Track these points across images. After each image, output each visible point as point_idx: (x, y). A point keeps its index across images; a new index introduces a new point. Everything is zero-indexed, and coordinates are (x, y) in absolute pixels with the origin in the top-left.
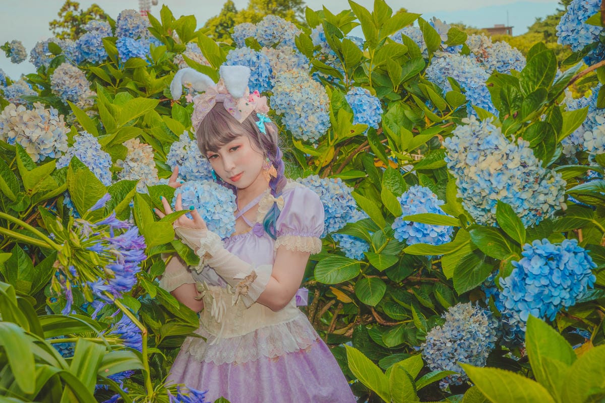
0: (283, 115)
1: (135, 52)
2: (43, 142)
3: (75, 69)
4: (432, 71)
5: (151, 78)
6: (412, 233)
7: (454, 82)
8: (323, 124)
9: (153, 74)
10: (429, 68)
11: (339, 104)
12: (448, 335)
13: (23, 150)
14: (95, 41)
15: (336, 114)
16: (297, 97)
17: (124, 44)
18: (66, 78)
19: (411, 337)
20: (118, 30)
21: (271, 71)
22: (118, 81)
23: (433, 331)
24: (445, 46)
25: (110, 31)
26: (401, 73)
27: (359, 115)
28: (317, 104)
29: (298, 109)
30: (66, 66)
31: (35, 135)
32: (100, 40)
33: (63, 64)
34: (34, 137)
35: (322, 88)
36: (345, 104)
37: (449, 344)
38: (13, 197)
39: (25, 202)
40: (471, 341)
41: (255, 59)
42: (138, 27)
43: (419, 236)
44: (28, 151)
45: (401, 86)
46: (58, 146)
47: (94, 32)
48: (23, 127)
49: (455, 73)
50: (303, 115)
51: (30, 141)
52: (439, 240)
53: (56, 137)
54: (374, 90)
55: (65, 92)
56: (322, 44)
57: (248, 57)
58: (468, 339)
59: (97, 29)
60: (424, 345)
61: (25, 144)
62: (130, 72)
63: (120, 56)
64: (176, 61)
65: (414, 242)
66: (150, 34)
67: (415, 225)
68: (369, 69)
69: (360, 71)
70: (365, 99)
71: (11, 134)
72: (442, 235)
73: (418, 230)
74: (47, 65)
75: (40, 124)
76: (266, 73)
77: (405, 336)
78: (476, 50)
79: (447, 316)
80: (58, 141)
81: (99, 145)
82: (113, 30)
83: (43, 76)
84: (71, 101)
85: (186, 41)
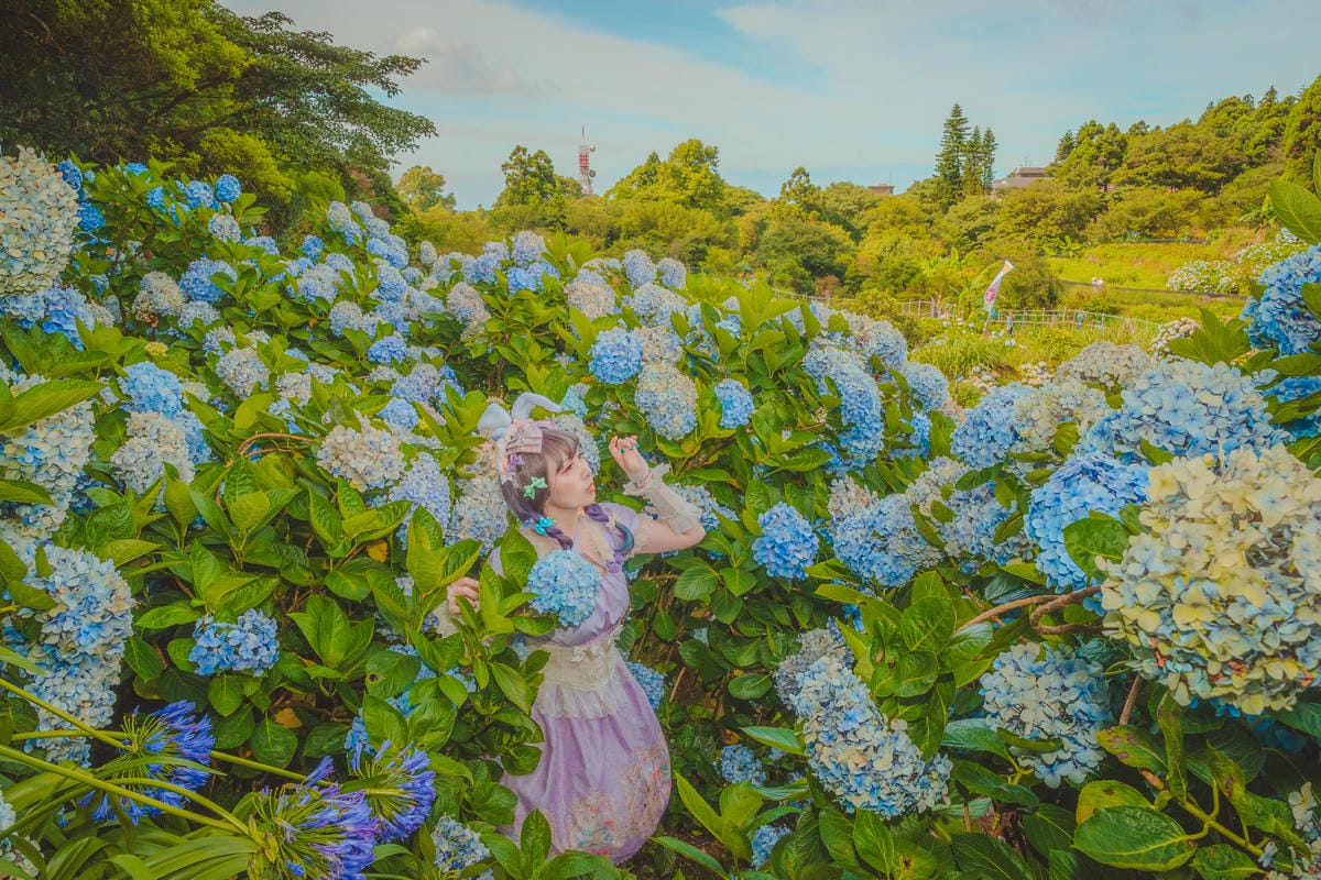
0: (647, 413)
1: (524, 284)
2: (370, 473)
3: (471, 289)
4: (811, 359)
5: (539, 307)
6: (772, 559)
7: (831, 383)
8: (689, 423)
9: (542, 305)
10: (808, 356)
11: (708, 402)
13: (347, 481)
14: (491, 262)
15: (703, 412)
16: (662, 397)
17: (515, 275)
18: (461, 298)
19: (764, 656)
20: (514, 252)
21: (641, 354)
22: (508, 310)
23: (788, 661)
24: (825, 333)
25: (506, 253)
26: (777, 361)
27: (729, 412)
28: (683, 403)
29: (663, 410)
30: (462, 285)
31: (361, 464)
32: (496, 261)
33: (460, 283)
34: (360, 468)
35: (692, 384)
36: (715, 399)
38: (331, 539)
39: (345, 546)
41: (625, 343)
42: (533, 250)
43: (780, 562)
44: (354, 482)
45: (776, 374)
46: (387, 476)
47: (491, 255)
48: (349, 456)
49: (833, 370)
50: (668, 416)
51: (356, 472)
52: (800, 567)
53: (387, 465)
54: (746, 381)
55: (460, 312)
56: (697, 325)
57: (618, 341)
59: (495, 250)
60: (777, 674)
61: (349, 475)
62: (521, 301)
63: (510, 288)
64: (566, 291)
65: (774, 568)
66: (544, 259)
67: (777, 550)
68: (744, 353)
69: (734, 355)
70: (736, 394)
71: (336, 464)
72: (804, 561)
73: (778, 556)
74: (447, 280)
75: (369, 453)
76: (637, 357)
77: (758, 654)
78: (856, 332)
79: (803, 639)
80: (389, 470)
81: (437, 472)
82: (510, 250)
83: (442, 292)
84: (465, 320)
85: (579, 265)
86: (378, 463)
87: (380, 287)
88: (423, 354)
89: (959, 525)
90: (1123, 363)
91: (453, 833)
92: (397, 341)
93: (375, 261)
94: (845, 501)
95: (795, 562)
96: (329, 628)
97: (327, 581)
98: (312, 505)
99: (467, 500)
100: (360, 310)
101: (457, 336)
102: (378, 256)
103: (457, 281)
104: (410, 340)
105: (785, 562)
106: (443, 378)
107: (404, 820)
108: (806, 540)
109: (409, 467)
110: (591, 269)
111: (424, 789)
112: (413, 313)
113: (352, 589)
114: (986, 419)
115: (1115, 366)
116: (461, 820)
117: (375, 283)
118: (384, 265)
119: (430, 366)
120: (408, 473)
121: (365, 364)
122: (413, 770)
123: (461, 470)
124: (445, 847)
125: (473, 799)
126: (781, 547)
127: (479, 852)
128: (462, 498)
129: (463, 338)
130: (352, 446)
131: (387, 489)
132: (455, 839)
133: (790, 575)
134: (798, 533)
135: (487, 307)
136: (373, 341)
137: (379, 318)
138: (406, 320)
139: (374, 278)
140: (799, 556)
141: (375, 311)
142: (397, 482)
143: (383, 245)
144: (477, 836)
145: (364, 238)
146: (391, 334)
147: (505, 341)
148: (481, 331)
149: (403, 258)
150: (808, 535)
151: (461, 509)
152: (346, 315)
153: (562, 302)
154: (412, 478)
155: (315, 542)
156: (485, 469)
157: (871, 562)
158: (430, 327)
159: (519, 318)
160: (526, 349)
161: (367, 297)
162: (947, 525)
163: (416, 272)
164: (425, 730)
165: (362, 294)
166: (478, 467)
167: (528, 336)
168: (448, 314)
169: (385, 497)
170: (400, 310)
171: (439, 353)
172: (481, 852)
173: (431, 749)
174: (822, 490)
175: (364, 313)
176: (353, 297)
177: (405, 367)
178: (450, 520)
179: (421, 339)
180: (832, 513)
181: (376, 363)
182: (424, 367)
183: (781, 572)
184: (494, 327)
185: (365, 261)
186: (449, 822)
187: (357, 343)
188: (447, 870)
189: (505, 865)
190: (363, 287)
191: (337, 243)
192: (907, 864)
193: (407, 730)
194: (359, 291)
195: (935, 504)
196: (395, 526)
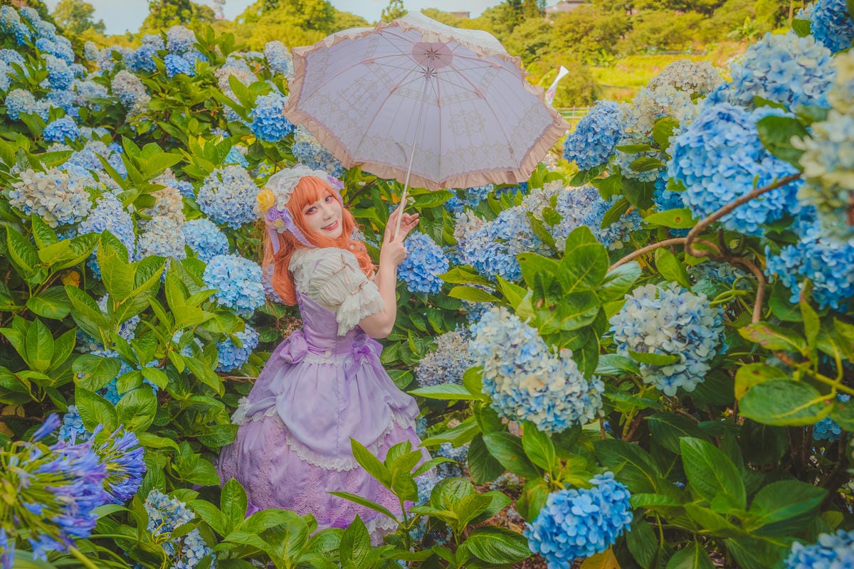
1: (181, 69)
2: (60, 211)
3: (133, 76)
5: (194, 89)
6: (412, 277)
9: (197, 86)
12: (440, 363)
13: (40, 219)
14: (149, 53)
16: (317, 147)
17: (171, 62)
18: (124, 84)
19: (404, 355)
20: (169, 43)
22: (167, 92)
23: (427, 358)
25: (162, 44)
29: (318, 159)
30: (125, 72)
31: (51, 203)
32: (153, 52)
33: (122, 71)
34: (51, 206)
37: (440, 372)
38: (28, 269)
39: (42, 274)
40: (460, 369)
41: (280, 106)
42: (186, 42)
43: (418, 279)
44: (46, 218)
46: (76, 213)
47: (148, 46)
48: (40, 195)
50: (322, 163)
51: (47, 210)
52: (435, 283)
53: (75, 203)
55: (124, 96)
58: (456, 367)
59: (151, 43)
60: (418, 369)
61: (41, 212)
62: (179, 83)
63: (168, 72)
64: (217, 75)
65: (413, 284)
66: (195, 49)
67: (415, 270)
71: (29, 203)
72: (438, 278)
73: (417, 275)
74: (110, 69)
75: (57, 192)
79: (438, 341)
80: (77, 208)
81: (120, 209)
82: (165, 43)
83: (106, 79)
84: (129, 103)
85: (226, 54)
86: (67, 201)
87: (48, 76)
88: (94, 134)
89: (566, 225)
90: (699, 74)
91: (161, 504)
92: (68, 122)
93: (43, 56)
94: (467, 229)
95: (430, 279)
96: (35, 340)
97: (29, 305)
98: (9, 239)
99: (149, 235)
100: (33, 97)
101: (123, 117)
102: (46, 52)
103: (119, 70)
104: (79, 122)
105: (423, 279)
106: (113, 152)
107: (120, 489)
108: (439, 261)
109: (95, 205)
110: (238, 58)
111: (136, 463)
112: (82, 99)
113: (52, 309)
114: (593, 126)
115: (695, 77)
116: (168, 491)
117: (45, 74)
118: (51, 59)
119: (101, 143)
120: (95, 210)
121: (41, 143)
122: (125, 448)
123: (143, 213)
124: (156, 515)
125: (180, 470)
126: (419, 267)
127: (186, 517)
128: (144, 235)
129: (129, 118)
130: (41, 187)
131: (76, 224)
132: (164, 509)
133: (427, 290)
134: (432, 255)
135: (148, 91)
136: (47, 122)
137: (50, 103)
138: (75, 105)
139: (44, 69)
140: (434, 273)
141: (47, 98)
142: (84, 219)
143: (51, 45)
144: (183, 505)
145: (33, 40)
146: (63, 117)
147: (167, 117)
148: (144, 110)
149: (69, 56)
150: (440, 256)
151: (144, 243)
152: (21, 100)
153: (214, 85)
154: (98, 215)
155: (14, 273)
156: (163, 212)
157: (495, 263)
158: (98, 111)
159: (178, 98)
160: (185, 124)
161: (38, 86)
162: (556, 227)
163: (80, 67)
164: (132, 415)
165: (34, 83)
166: (158, 210)
167: (187, 113)
168: (114, 99)
169: (75, 232)
170: (68, 97)
171: (107, 132)
172: (188, 516)
173: (139, 432)
174: (449, 222)
175: (36, 100)
176: (26, 86)
177: (79, 143)
178: (135, 251)
179: (91, 122)
180: (458, 239)
181: (51, 142)
182: (95, 143)
183: (420, 288)
184: (155, 106)
185: (35, 56)
186: (156, 495)
187: (33, 125)
188: (158, 534)
189: (210, 523)
190: (34, 77)
191: (8, 41)
192: (564, 464)
193: (116, 415)
194: (31, 81)
195: (546, 210)
196: (86, 256)
